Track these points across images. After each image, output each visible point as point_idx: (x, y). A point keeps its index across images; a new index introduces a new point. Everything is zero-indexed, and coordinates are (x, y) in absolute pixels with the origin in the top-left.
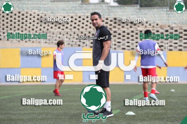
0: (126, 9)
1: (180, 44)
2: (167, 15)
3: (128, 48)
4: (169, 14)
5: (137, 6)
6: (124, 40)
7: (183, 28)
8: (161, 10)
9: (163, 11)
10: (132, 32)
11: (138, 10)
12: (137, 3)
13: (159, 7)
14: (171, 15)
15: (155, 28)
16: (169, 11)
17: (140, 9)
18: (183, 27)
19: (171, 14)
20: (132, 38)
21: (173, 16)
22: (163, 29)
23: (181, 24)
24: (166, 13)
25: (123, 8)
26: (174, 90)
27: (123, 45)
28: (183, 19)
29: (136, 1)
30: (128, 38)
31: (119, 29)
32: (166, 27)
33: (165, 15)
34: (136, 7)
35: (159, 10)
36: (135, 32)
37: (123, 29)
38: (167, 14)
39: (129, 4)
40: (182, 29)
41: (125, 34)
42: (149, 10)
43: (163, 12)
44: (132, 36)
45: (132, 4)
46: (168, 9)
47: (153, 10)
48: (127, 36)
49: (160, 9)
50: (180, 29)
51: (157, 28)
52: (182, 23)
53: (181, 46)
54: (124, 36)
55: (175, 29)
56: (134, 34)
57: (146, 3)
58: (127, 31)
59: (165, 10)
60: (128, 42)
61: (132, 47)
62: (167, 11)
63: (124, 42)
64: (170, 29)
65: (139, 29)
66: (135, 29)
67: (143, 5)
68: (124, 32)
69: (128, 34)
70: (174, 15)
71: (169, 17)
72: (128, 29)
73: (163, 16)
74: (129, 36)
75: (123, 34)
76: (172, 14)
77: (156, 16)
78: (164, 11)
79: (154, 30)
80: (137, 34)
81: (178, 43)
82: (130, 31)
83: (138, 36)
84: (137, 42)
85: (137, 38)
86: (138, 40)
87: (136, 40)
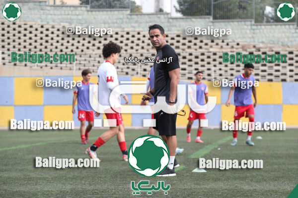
0: (193, 21)
1: (269, 71)
2: (252, 31)
4: (254, 30)
5: (209, 18)
6: (191, 66)
7: (274, 49)
8: (243, 23)
9: (245, 25)
10: (203, 54)
11: (211, 24)
12: (209, 14)
13: (240, 20)
14: (258, 31)
15: (234, 50)
16: (254, 25)
17: (213, 22)
18: (274, 47)
19: (257, 29)
20: (203, 63)
21: (260, 32)
22: (246, 50)
23: (271, 44)
24: (249, 27)
25: (188, 20)
27: (189, 73)
28: (274, 37)
29: (207, 11)
30: (197, 63)
31: (183, 50)
32: (250, 48)
33: (248, 31)
34: (207, 20)
35: (240, 23)
36: (207, 54)
37: (189, 51)
38: (251, 29)
39: (198, 15)
40: (272, 51)
41: (192, 57)
42: (226, 23)
43: (246, 27)
44: (203, 60)
45: (202, 15)
46: (253, 23)
47: (232, 23)
48: (195, 60)
49: (241, 21)
50: (269, 51)
51: (237, 49)
52: (273, 42)
53: (271, 74)
54: (190, 60)
55: (262, 50)
56: (204, 57)
57: (221, 13)
58: (195, 54)
59: (249, 23)
62: (251, 25)
63: (190, 68)
64: (256, 51)
65: (211, 50)
66: (207, 51)
67: (218, 16)
68: (191, 54)
69: (197, 57)
70: (261, 31)
71: (254, 33)
72: (196, 50)
73: (246, 33)
74: (198, 60)
75: (189, 57)
76: (259, 29)
77: (236, 31)
78: (247, 25)
79: (233, 52)
80: (209, 57)
81: (267, 70)
82: (200, 54)
83: (210, 60)
84: (209, 69)
85: (209, 63)
86: (211, 66)
87: (207, 66)
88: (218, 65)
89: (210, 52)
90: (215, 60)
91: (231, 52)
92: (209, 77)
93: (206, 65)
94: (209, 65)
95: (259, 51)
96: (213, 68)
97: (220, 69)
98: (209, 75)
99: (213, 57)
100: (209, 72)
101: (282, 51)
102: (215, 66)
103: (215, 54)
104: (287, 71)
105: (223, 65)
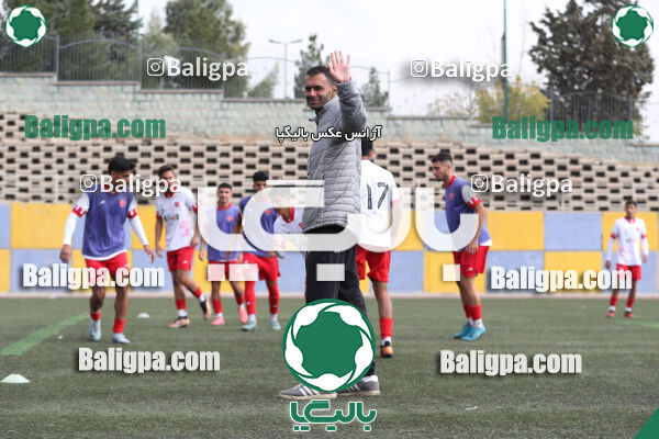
0: (17, 83)
2: (136, 104)
3: (24, 195)
4: (140, 102)
5: (50, 77)
6: (13, 172)
7: (178, 141)
8: (118, 88)
9: (122, 91)
10: (36, 149)
11: (54, 89)
12: (50, 69)
13: (114, 82)
14: (147, 104)
15: (100, 141)
16: (140, 93)
17: (58, 86)
18: (177, 137)
19: (145, 101)
20: (36, 167)
21: (152, 107)
22: (123, 143)
23: (173, 130)
24: (131, 97)
25: (9, 80)
26: (149, 313)
27: (8, 186)
28: (178, 117)
29: (48, 63)
30: (24, 167)
32: (130, 139)
33: (128, 105)
34: (47, 80)
35: (112, 88)
36: (45, 149)
37: (10, 142)
38: (134, 100)
39: (28, 71)
40: (175, 144)
41: (15, 155)
42: (85, 88)
43: (123, 96)
44: (36, 161)
45: (36, 70)
46: (138, 88)
47: (95, 88)
48: (20, 161)
49: (114, 85)
50: (169, 145)
51: (105, 139)
52: (178, 126)
54: (11, 161)
55: (156, 143)
56: (40, 155)
57: (76, 67)
58: (21, 148)
59: (129, 89)
60: (24, 179)
61: (33, 191)
62: (135, 93)
63: (11, 177)
64: (143, 145)
65: (54, 140)
66: (44, 142)
67: (68, 72)
68: (12, 149)
69: (24, 155)
70: (154, 104)
71: (139, 109)
72: (23, 140)
73: (124, 108)
74: (27, 161)
75: (8, 155)
76: (150, 101)
77: (104, 104)
78: (127, 93)
79: (98, 145)
80: (48, 155)
82: (31, 148)
83: (52, 161)
84: (48, 179)
85: (48, 167)
86: (52, 173)
87: (46, 173)
88: (66, 171)
89: (52, 145)
90: (60, 161)
91: (94, 145)
92: (48, 196)
93: (43, 171)
94: (48, 171)
95: (150, 144)
96: (57, 178)
97: (71, 180)
98: (49, 191)
99: (57, 155)
100: (48, 185)
101: (196, 144)
102: (61, 173)
103: (61, 149)
104: (202, 183)
105: (77, 171)
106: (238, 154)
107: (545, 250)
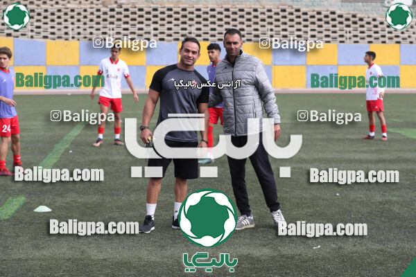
1: (132, 30)
3: (52, 36)
6: (47, 23)
7: (137, 6)
10: (59, 11)
15: (94, 6)
18: (136, 3)
20: (59, 20)
22: (106, 7)
27: (44, 31)
30: (53, 21)
31: (38, 5)
32: (111, 4)
36: (64, 11)
37: (44, 7)
40: (135, 7)
41: (48, 14)
44: (59, 17)
48: (51, 17)
50: (132, 8)
51: (97, 5)
53: (134, 33)
54: (45, 17)
55: (124, 7)
56: (61, 14)
58: (51, 10)
60: (52, 27)
61: (58, 33)
63: (46, 26)
64: (118, 8)
65: (69, 6)
66: (64, 7)
68: (46, 11)
69: (53, 14)
72: (52, 5)
74: (55, 17)
75: (44, 14)
79: (93, 8)
80: (66, 14)
81: (130, 29)
82: (56, 10)
83: (68, 17)
84: (66, 27)
85: (66, 21)
86: (68, 24)
87: (64, 24)
88: (76, 23)
89: (68, 8)
90: (72, 17)
91: (91, 8)
92: (66, 36)
93: (63, 23)
94: (66, 23)
95: (121, 7)
96: (71, 26)
97: (79, 27)
98: (66, 33)
99: (71, 14)
100: (66, 30)
101: (146, 7)
102: (73, 24)
103: (73, 11)
104: (151, 29)
105: (82, 23)
106: (170, 13)
107: (338, 65)
